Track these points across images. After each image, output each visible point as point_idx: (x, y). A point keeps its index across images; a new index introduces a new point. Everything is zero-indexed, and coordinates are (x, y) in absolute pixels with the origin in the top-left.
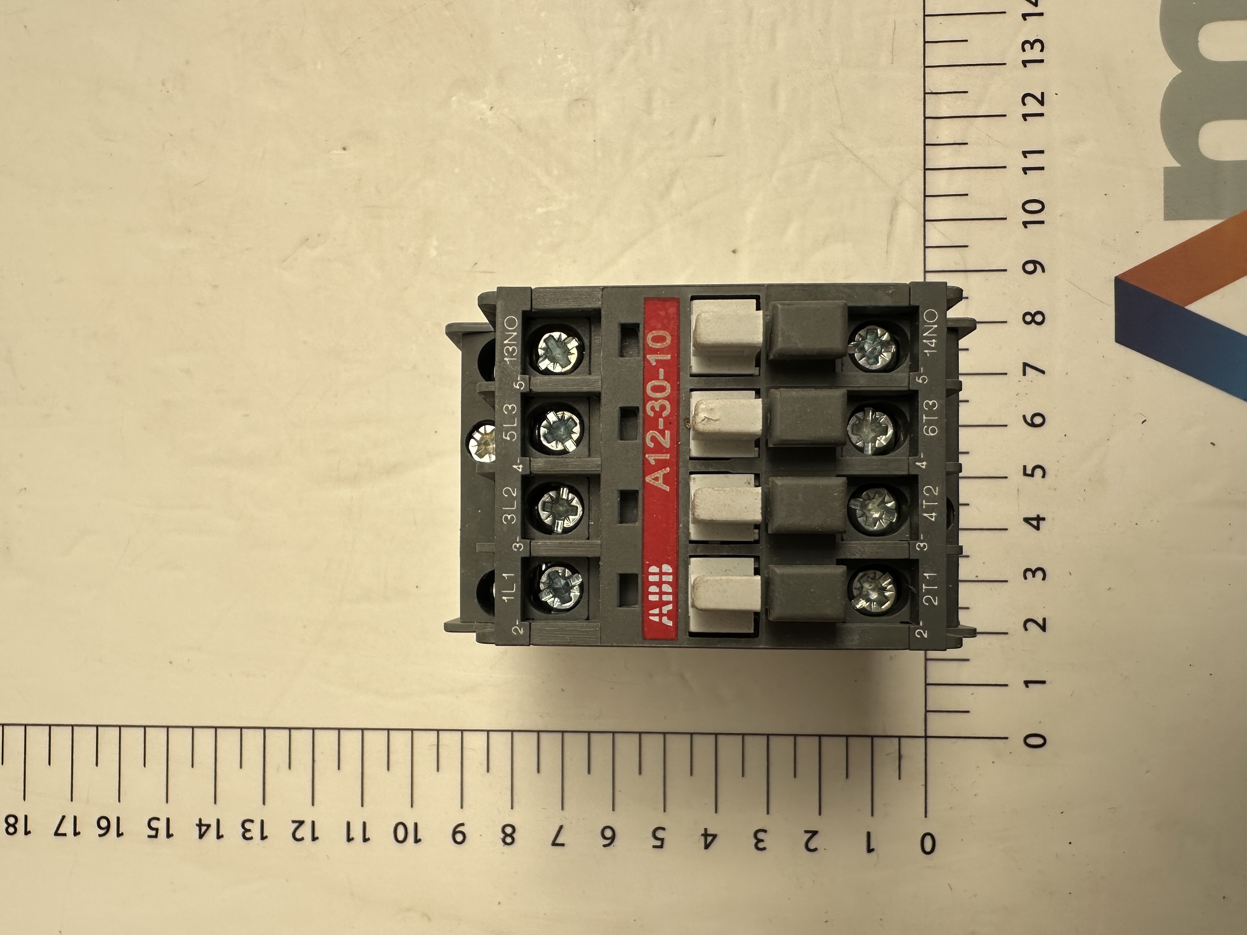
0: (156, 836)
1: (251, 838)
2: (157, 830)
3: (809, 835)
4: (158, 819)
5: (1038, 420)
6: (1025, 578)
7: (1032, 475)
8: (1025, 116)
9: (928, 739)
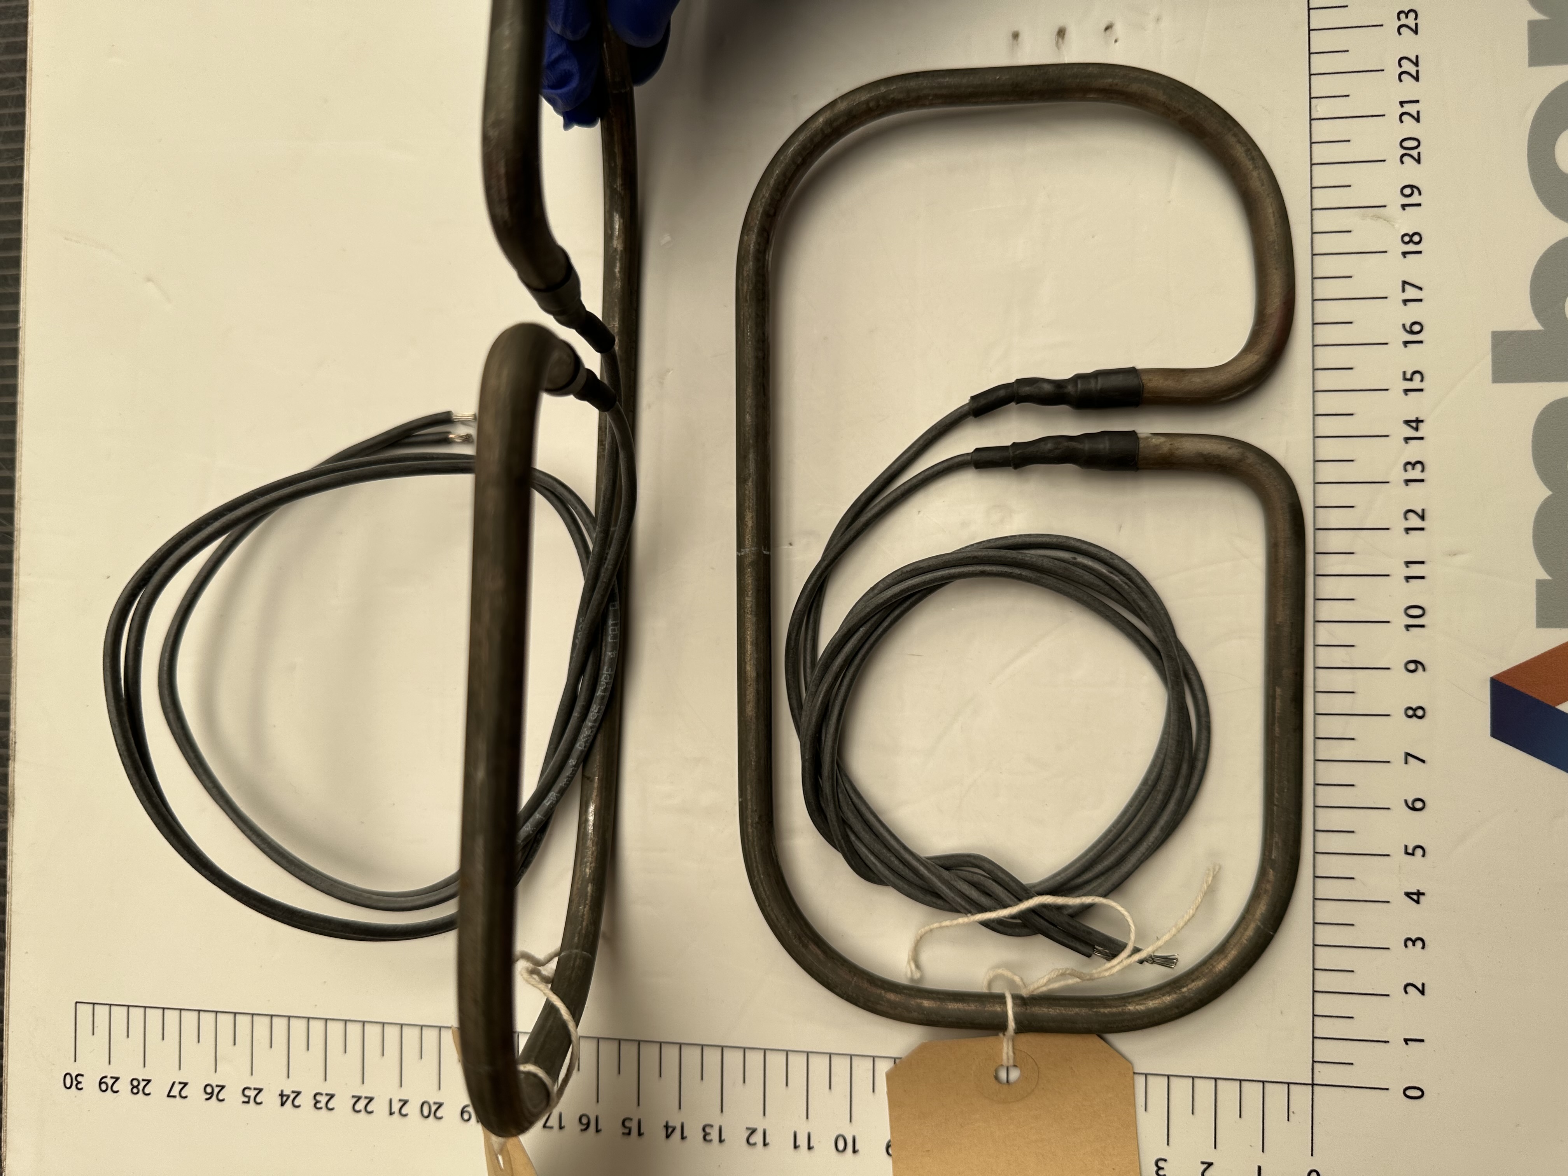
0: (629, 1134)
1: (711, 1141)
2: (630, 1129)
3: (1205, 1166)
4: (631, 1119)
5: (1419, 805)
6: (1406, 946)
7: (1413, 854)
8: (1408, 530)
9: (1315, 1087)
